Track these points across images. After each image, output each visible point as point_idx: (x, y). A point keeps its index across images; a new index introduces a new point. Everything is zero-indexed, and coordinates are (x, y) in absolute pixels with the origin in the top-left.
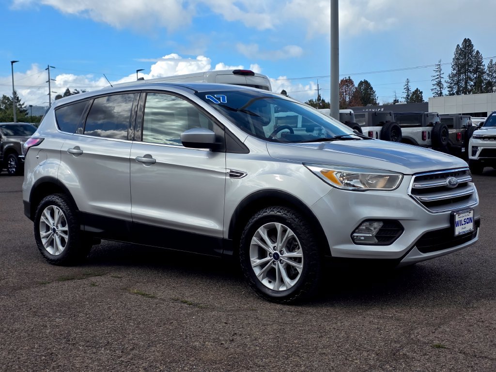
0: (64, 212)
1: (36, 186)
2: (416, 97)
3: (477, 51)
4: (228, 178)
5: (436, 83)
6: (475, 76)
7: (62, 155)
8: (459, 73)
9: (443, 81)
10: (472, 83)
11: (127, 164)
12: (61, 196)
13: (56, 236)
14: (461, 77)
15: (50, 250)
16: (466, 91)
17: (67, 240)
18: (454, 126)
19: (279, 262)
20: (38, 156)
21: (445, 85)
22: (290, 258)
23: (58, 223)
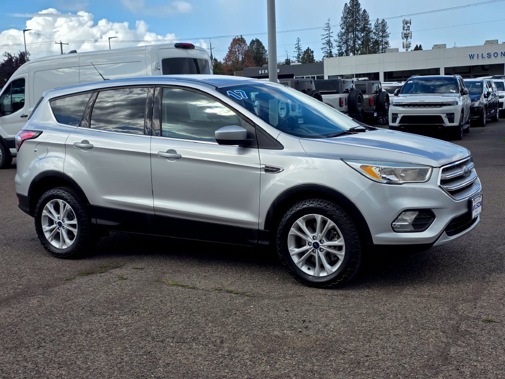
0: (71, 205)
1: (37, 180)
2: (307, 57)
3: (365, 10)
4: (263, 173)
5: (326, 42)
6: (362, 35)
7: (67, 149)
8: (347, 32)
9: (332, 39)
10: (360, 42)
11: (148, 159)
12: (67, 189)
13: (62, 230)
14: (349, 36)
15: (54, 243)
16: (354, 51)
17: (76, 234)
18: (367, 92)
19: (319, 250)
20: (36, 149)
21: (335, 44)
22: (330, 247)
23: (64, 217)
